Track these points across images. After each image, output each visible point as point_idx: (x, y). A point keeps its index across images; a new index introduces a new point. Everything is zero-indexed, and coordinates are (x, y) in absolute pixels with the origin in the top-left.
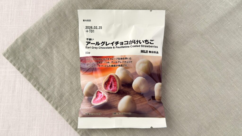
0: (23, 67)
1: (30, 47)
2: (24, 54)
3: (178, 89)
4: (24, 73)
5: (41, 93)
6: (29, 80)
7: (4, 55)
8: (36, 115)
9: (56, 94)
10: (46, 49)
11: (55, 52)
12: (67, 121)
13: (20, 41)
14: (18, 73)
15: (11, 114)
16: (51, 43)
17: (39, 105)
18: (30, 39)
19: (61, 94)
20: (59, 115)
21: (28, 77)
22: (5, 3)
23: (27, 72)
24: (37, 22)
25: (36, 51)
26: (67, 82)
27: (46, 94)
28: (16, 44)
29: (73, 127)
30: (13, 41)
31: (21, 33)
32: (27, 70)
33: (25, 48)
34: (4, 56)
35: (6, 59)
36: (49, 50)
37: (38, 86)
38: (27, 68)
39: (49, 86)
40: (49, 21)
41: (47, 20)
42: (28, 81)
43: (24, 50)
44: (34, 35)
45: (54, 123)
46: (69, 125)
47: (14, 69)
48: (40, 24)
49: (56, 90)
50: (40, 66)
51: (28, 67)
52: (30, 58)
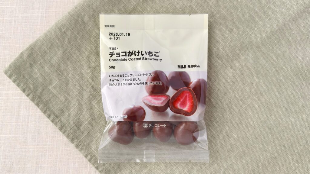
0: (30, 88)
1: (39, 63)
2: (31, 71)
3: (228, 116)
4: (31, 95)
5: (53, 121)
6: (38, 105)
7: (6, 72)
8: (47, 149)
9: (72, 123)
10: (59, 65)
11: (70, 69)
12: (86, 156)
13: (25, 55)
14: (24, 96)
15: (14, 149)
16: (66, 58)
17: (50, 136)
18: (39, 53)
19: (79, 122)
20: (76, 149)
21: (36, 101)
22: (7, 7)
23: (34, 94)
24: (48, 32)
25: (47, 68)
26: (86, 107)
27: (59, 122)
28: (21, 58)
29: (93, 165)
30: (17, 55)
31: (27, 45)
32: (35, 92)
33: (32, 63)
34: (6, 74)
35: (8, 78)
36: (63, 67)
37: (48, 112)
38: (34, 90)
39: (62, 112)
40: (63, 30)
41: (60, 29)
42: (36, 106)
43: (31, 66)
44: (44, 47)
45: (69, 159)
46: (89, 163)
47: (18, 91)
48: (51, 34)
49: (72, 117)
50: (51, 87)
51: (36, 88)
52: (38, 76)
